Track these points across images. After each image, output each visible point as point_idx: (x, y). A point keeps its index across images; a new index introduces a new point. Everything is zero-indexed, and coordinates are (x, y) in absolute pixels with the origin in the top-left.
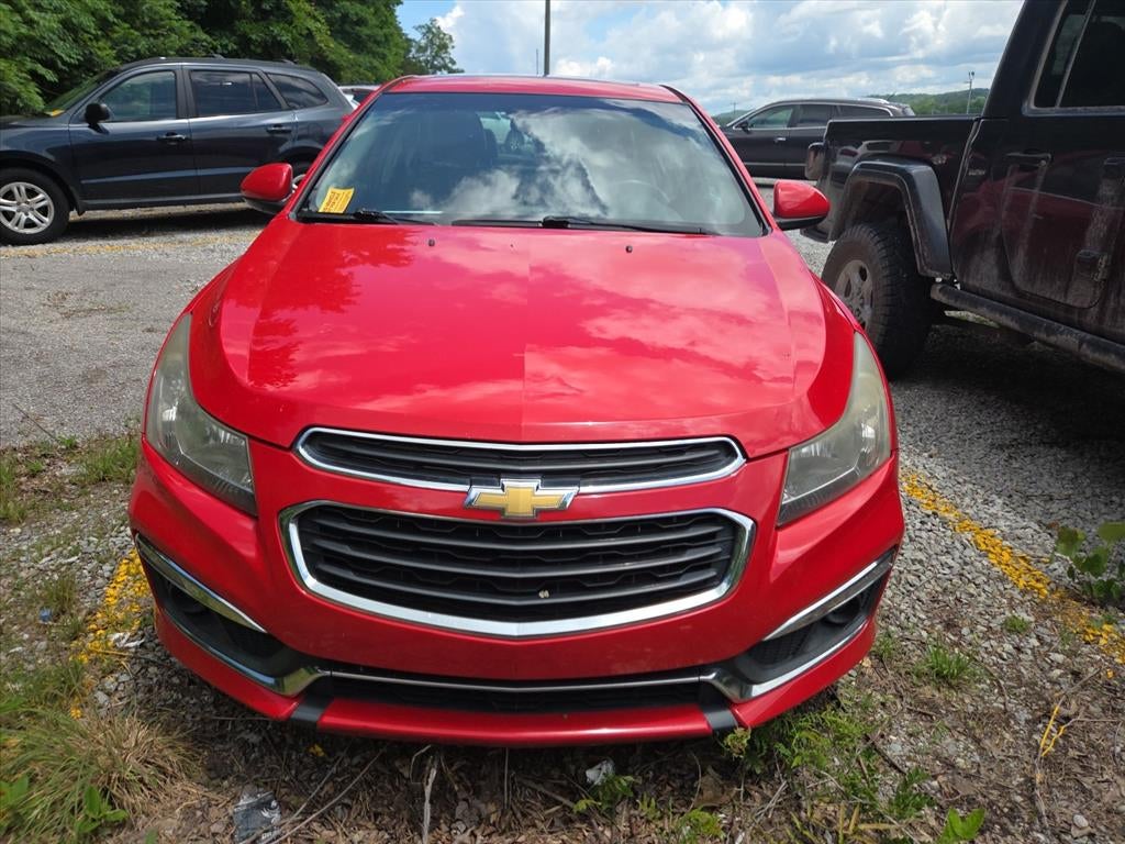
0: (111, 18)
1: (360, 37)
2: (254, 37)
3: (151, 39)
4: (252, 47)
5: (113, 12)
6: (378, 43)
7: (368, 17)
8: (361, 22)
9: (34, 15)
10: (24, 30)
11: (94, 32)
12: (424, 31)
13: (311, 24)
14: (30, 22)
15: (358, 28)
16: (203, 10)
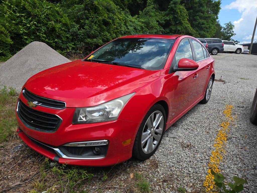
0: (144, 27)
1: (202, 27)
2: (173, 29)
3: (151, 31)
4: (172, 31)
5: (144, 26)
6: (207, 28)
7: (205, 22)
8: (203, 24)
9: (129, 27)
10: (127, 30)
11: (140, 30)
12: (227, 25)
13: (186, 25)
14: (128, 29)
15: (202, 25)
16: (164, 24)
